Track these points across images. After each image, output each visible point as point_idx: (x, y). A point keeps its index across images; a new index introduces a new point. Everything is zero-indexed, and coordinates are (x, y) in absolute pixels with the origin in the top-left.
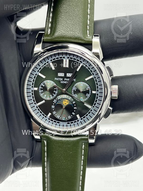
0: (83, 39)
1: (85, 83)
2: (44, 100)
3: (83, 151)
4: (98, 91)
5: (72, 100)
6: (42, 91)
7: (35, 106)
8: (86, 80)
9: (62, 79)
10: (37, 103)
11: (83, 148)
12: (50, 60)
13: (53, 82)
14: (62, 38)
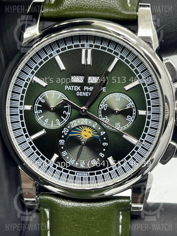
0: (119, 12)
1: (125, 95)
2: (44, 130)
3: (121, 226)
4: (149, 109)
5: (99, 128)
6: (41, 111)
7: (27, 142)
8: (126, 89)
9: (79, 88)
10: (31, 135)
11: (121, 221)
12: (55, 51)
13: (61, 93)
14: (78, 10)
